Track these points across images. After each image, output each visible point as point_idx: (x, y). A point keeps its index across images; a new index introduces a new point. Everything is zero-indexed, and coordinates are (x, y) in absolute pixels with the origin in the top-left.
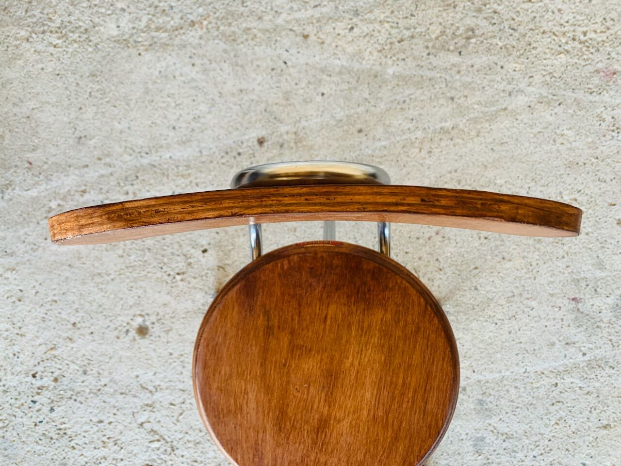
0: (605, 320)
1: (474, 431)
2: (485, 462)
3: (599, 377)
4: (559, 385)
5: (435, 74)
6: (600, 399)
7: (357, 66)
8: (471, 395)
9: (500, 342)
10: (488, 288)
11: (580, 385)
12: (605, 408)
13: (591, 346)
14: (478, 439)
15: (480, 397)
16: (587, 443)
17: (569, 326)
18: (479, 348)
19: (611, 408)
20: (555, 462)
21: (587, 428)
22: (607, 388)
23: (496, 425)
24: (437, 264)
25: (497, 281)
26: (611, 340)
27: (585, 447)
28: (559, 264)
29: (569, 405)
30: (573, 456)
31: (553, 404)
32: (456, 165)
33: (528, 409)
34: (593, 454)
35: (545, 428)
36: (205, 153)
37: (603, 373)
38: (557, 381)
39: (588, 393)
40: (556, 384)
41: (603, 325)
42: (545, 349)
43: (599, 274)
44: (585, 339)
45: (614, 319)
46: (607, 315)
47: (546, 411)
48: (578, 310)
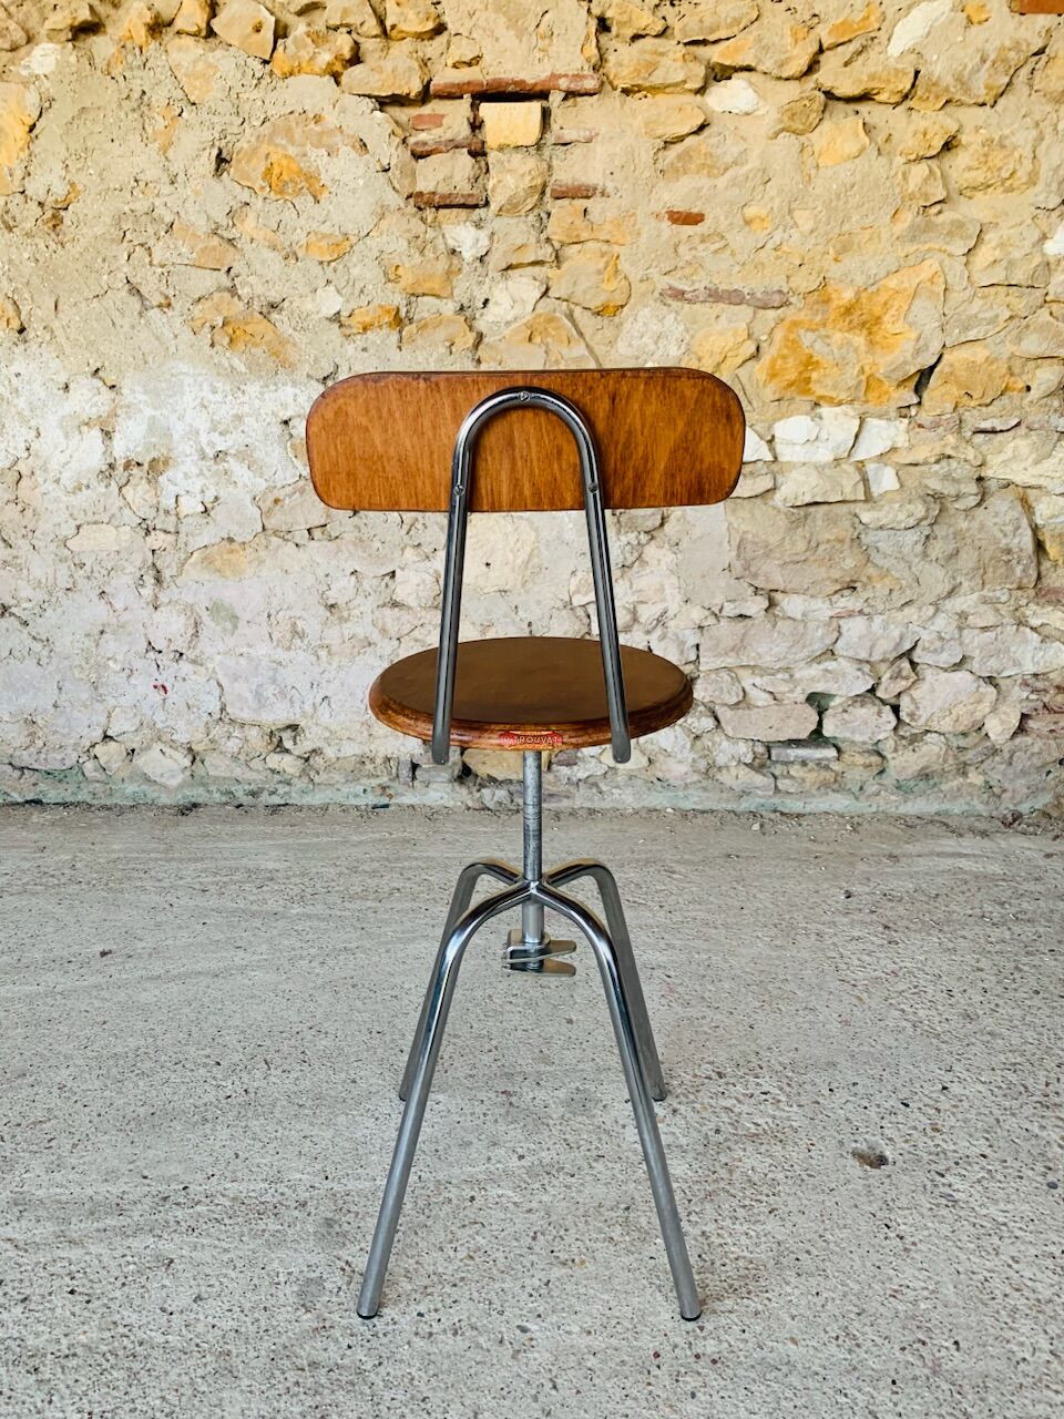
0: (554, 1116)
1: (306, 1269)
2: (315, 1325)
3: (548, 1187)
4: (478, 1198)
5: (347, 913)
6: (553, 1219)
7: (255, 907)
8: (313, 1212)
9: (380, 1141)
10: (374, 1080)
11: (516, 1199)
12: (562, 1233)
13: (532, 1146)
14: (309, 1281)
15: (330, 1215)
16: (529, 1289)
17: (496, 1121)
18: (343, 1148)
19: (572, 1231)
20: (463, 1324)
21: (529, 1265)
22: (564, 1204)
23: (350, 1259)
24: (301, 1056)
25: (386, 1074)
26: (565, 1140)
27: (525, 1296)
28: (485, 1057)
29: (494, 1228)
30: (501, 1313)
31: (464, 1226)
32: (354, 973)
33: (416, 1233)
34: (541, 1310)
35: (446, 1264)
36: (23, 960)
37: (556, 1182)
38: (473, 1193)
39: (530, 1211)
40: (473, 1198)
41: (551, 1122)
42: (455, 1150)
43: (542, 1067)
44: (522, 1138)
45: (567, 1115)
46: (556, 1112)
47: (450, 1236)
48: (511, 1104)
